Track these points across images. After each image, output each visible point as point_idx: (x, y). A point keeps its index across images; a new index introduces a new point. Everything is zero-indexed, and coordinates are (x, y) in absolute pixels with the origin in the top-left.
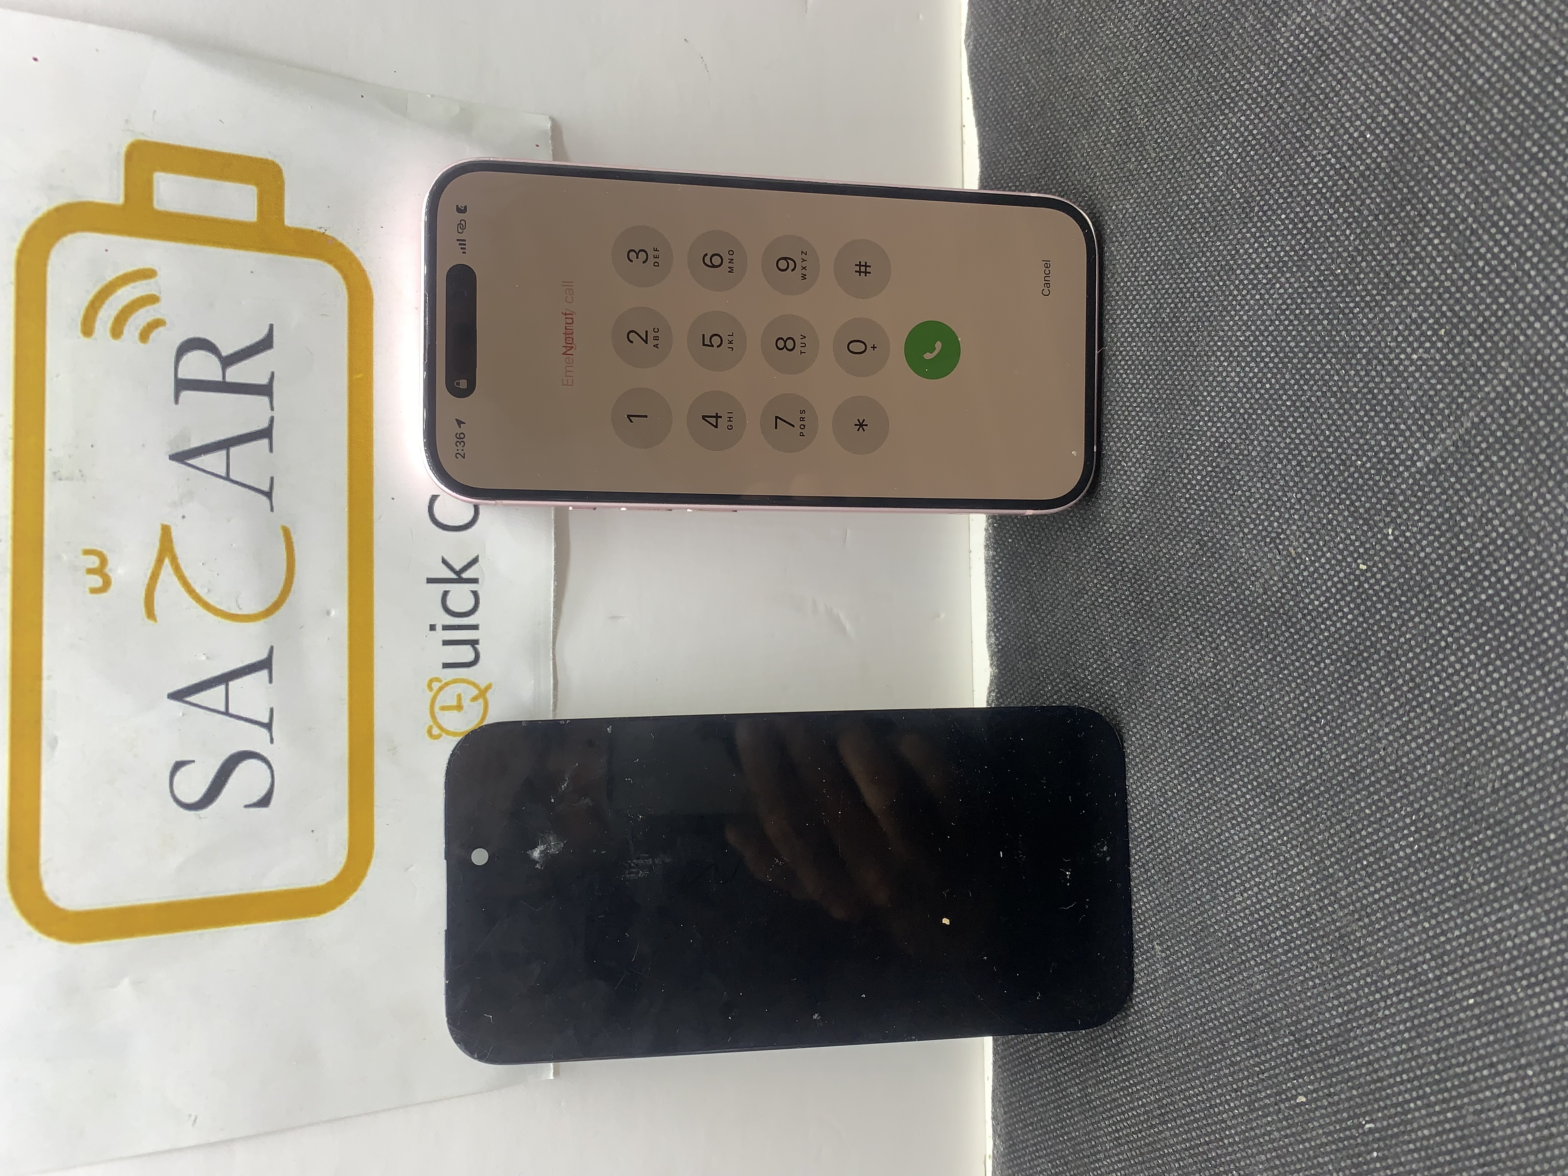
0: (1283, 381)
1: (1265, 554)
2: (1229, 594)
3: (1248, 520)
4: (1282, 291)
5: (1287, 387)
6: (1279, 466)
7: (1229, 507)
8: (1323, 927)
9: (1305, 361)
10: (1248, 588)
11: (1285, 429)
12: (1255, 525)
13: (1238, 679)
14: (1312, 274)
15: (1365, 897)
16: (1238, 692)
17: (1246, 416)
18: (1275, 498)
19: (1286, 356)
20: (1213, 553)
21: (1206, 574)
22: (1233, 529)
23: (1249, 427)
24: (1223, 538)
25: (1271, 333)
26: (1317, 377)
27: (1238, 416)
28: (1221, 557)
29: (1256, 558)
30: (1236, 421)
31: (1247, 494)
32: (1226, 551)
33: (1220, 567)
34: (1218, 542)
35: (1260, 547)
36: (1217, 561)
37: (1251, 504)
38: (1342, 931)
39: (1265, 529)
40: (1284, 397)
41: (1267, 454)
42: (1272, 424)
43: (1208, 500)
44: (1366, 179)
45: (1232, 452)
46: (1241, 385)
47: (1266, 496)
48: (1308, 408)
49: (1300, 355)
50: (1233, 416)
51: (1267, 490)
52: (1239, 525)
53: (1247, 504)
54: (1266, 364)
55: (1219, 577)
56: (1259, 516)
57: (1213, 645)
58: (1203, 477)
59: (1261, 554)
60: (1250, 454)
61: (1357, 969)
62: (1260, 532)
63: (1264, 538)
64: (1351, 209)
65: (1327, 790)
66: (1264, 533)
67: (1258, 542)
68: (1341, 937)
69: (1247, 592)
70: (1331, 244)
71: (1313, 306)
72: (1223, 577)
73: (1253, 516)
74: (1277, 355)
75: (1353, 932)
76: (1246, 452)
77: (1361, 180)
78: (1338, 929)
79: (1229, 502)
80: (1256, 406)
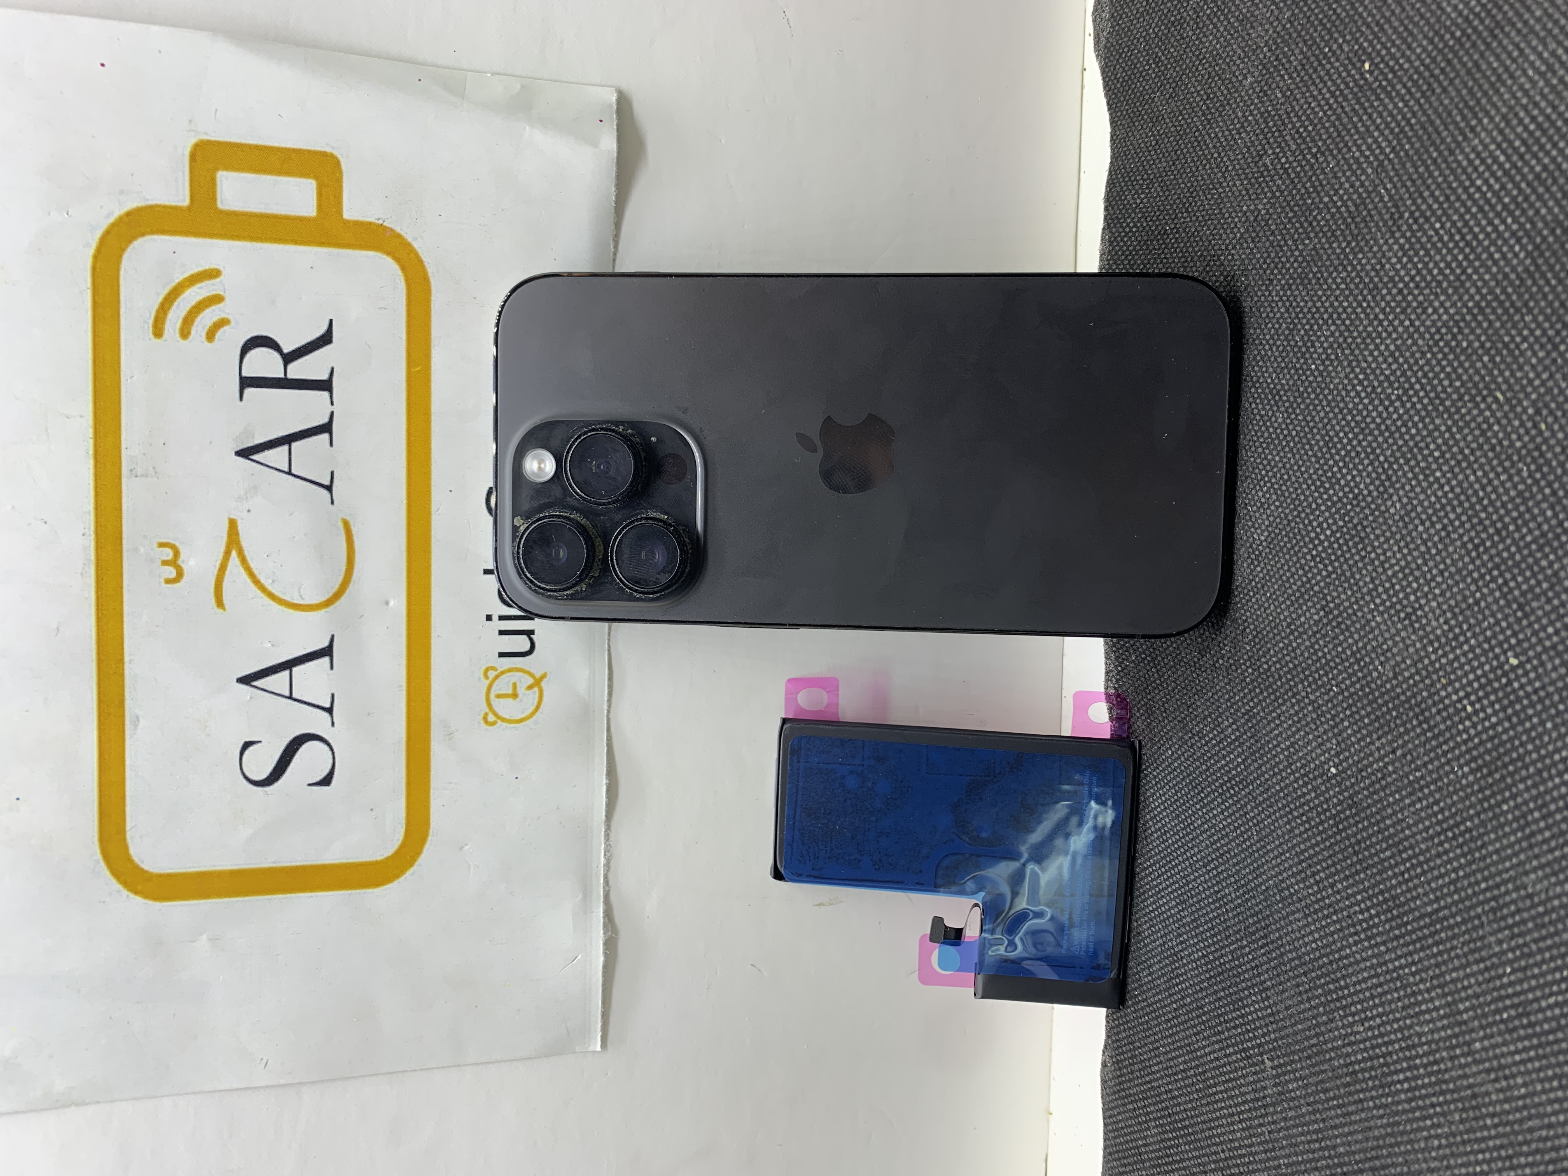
0: (1431, 427)
1: (1398, 632)
2: (1355, 674)
3: (1380, 589)
4: (1435, 317)
5: (1436, 434)
6: (1421, 528)
7: (1360, 571)
8: (1453, 1080)
9: (1460, 404)
10: (1376, 669)
11: (1430, 485)
12: (1389, 596)
13: (1364, 774)
14: (1472, 297)
15: (1503, 1055)
16: (1363, 789)
17: (1386, 466)
18: (1413, 566)
19: (1437, 397)
20: (1339, 624)
21: (1331, 646)
22: (1363, 598)
23: (1389, 478)
24: (1351, 606)
25: (1421, 368)
26: (1473, 425)
27: (1377, 464)
28: (1348, 628)
29: (1387, 635)
30: (1374, 470)
31: (1382, 558)
32: (1353, 623)
33: (1346, 640)
34: (1345, 609)
35: (1393, 623)
36: (1342, 633)
37: (1385, 570)
38: (1476, 1090)
39: (1400, 602)
40: (1432, 447)
41: (1408, 514)
42: (1415, 477)
43: (1337, 559)
44: (1543, 183)
45: (1368, 506)
46: (1383, 427)
47: (1403, 563)
48: (1459, 463)
49: (1455, 396)
50: (1371, 463)
51: (1404, 556)
52: (1369, 592)
53: (1380, 570)
54: (1414, 405)
55: (1344, 651)
56: (1393, 586)
57: (1336, 731)
58: (1333, 533)
59: (1393, 631)
60: (1388, 510)
61: (1490, 1138)
62: (1393, 606)
63: (1398, 612)
64: (1522, 220)
65: (1464, 921)
66: (1398, 607)
67: (1391, 617)
68: (1475, 1096)
69: (1375, 674)
70: (1495, 263)
71: (1471, 337)
72: (1349, 652)
73: (1387, 585)
74: (1427, 395)
75: (1488, 1094)
76: (1383, 508)
77: (1536, 184)
78: (1470, 1086)
79: (1360, 565)
80: (1398, 454)
